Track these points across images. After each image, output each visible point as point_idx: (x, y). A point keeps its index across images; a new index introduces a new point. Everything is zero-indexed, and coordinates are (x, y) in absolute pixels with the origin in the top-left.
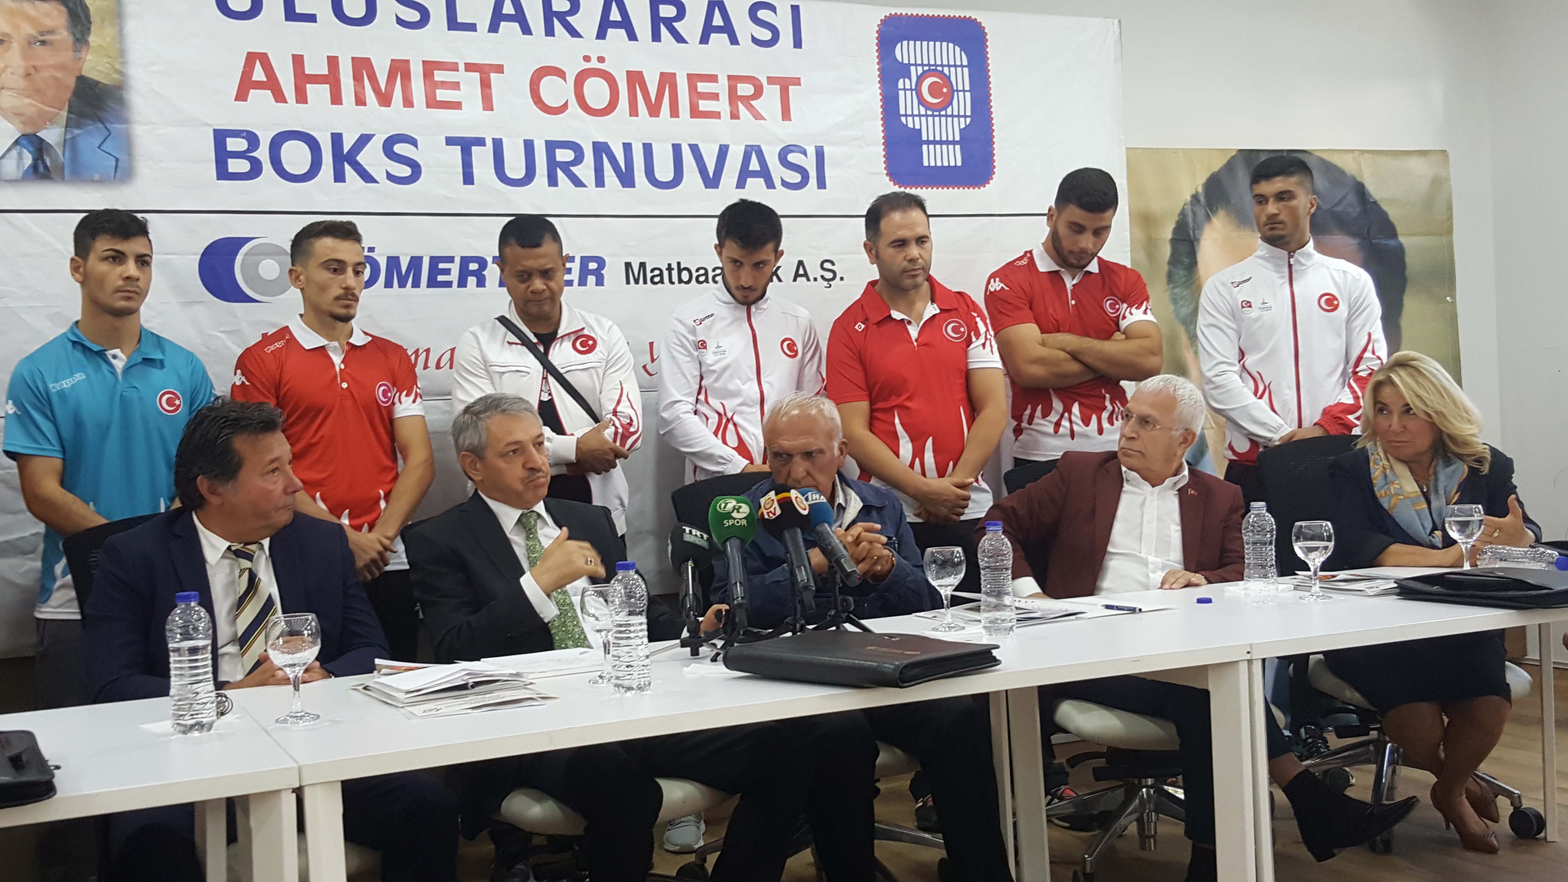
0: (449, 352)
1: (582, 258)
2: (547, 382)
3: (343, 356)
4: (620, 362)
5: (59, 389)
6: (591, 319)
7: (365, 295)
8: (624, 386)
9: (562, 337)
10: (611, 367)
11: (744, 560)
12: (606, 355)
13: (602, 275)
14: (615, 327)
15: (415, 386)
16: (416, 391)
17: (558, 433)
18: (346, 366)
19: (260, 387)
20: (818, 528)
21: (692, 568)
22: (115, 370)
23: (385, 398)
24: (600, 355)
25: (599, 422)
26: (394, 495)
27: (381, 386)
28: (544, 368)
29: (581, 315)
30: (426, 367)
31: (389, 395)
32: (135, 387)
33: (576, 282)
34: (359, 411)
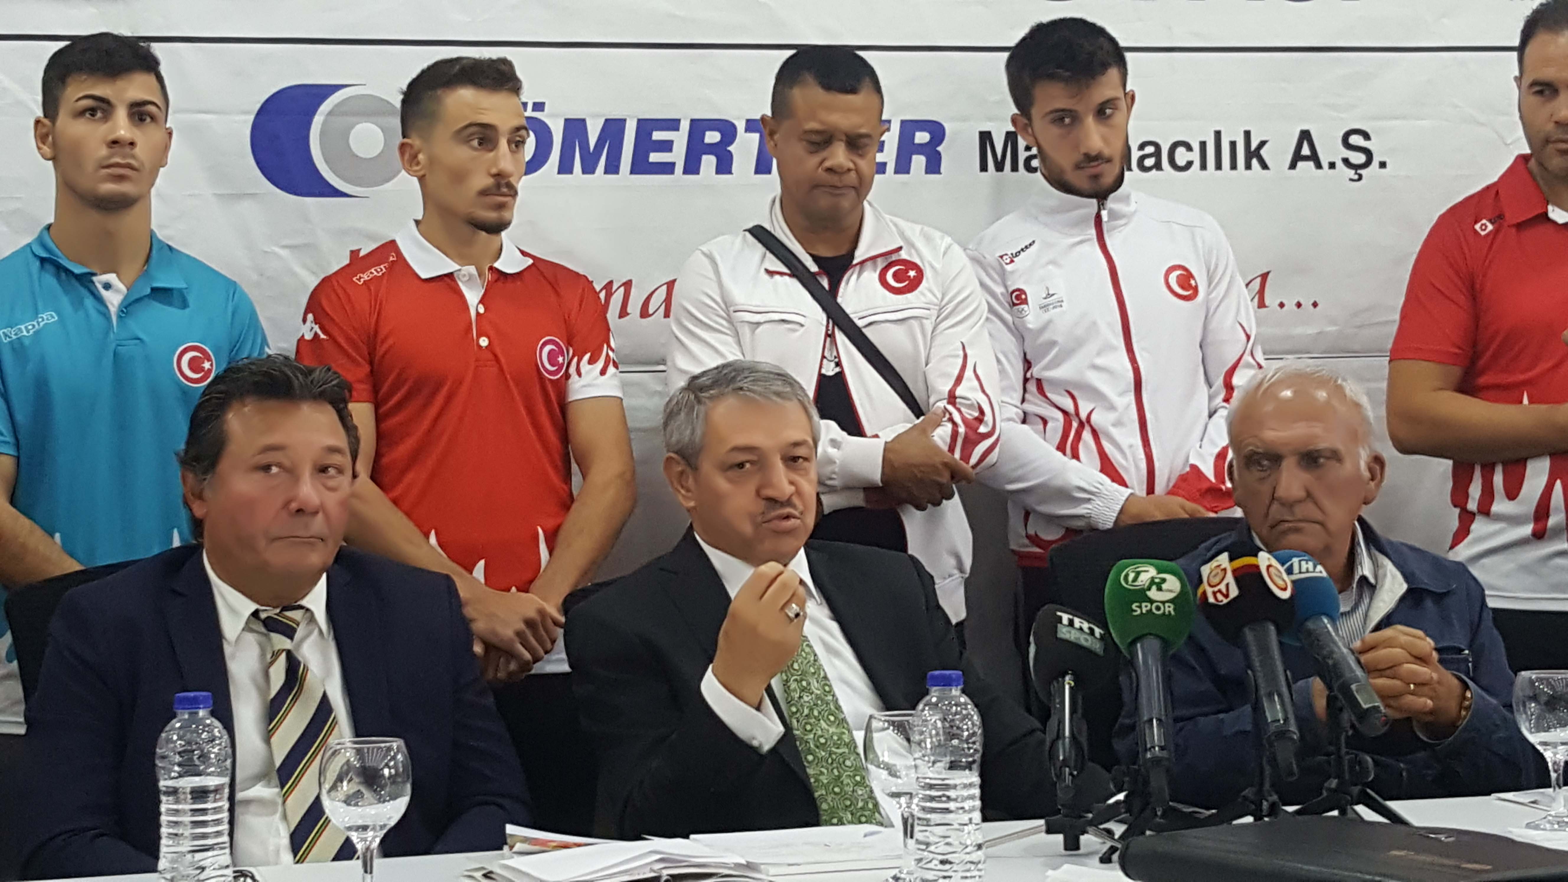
0: (665, 287)
1: (903, 122)
2: (834, 342)
3: (483, 291)
4: (964, 310)
5: (14, 337)
6: (913, 231)
7: (524, 184)
8: (968, 352)
9: (862, 263)
10: (946, 318)
11: (1168, 679)
12: (939, 296)
13: (939, 154)
14: (956, 248)
15: (605, 346)
16: (607, 355)
17: (850, 434)
18: (486, 309)
19: (342, 341)
20: (1310, 625)
21: (1071, 688)
22: (107, 307)
23: (552, 365)
24: (929, 295)
25: (923, 414)
26: (562, 535)
27: (545, 344)
28: (828, 317)
29: (896, 225)
30: (623, 313)
31: (560, 359)
32: (139, 339)
33: (891, 167)
34: (508, 386)
